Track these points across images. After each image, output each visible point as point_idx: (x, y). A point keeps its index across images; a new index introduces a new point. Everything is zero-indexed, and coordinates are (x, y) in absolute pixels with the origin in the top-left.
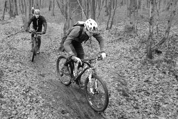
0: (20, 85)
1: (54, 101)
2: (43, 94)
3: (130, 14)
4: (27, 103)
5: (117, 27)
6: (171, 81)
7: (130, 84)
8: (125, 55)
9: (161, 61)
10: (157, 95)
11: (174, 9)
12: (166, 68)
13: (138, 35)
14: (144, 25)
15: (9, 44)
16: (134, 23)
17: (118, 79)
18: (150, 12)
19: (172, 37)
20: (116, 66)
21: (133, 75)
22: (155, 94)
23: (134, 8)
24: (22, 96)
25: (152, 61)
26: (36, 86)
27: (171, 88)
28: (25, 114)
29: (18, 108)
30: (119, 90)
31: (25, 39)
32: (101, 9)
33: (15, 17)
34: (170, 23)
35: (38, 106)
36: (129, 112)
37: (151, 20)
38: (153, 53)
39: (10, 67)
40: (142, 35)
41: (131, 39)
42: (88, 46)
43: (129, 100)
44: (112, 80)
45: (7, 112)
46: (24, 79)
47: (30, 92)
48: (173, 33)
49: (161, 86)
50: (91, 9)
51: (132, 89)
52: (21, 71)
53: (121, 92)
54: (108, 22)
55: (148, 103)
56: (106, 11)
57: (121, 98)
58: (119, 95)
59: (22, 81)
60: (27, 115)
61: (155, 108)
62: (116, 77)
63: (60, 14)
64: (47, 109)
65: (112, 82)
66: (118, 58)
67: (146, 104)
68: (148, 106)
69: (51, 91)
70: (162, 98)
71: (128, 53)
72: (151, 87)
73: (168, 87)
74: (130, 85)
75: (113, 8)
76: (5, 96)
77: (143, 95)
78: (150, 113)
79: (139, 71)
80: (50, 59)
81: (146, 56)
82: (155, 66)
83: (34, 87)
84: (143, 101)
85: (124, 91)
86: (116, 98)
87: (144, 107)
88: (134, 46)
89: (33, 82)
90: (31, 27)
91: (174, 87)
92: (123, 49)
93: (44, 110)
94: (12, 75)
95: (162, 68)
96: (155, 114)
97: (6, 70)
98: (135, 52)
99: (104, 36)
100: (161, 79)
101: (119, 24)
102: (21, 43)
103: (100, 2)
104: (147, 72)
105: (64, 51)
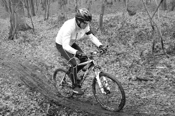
1: (11, 78)
3: (61, 7)
5: (52, 18)
12: (90, 42)
14: (72, 15)
16: (64, 14)
23: (63, 2)
32: (38, 5)
34: (89, 10)
42: (32, 33)
44: (54, 55)
50: (30, 5)
53: (62, 63)
54: (45, 14)
56: (42, 7)
58: (60, 66)
62: (57, 53)
63: (5, 11)
64: (6, 85)
65: (54, 57)
75: (48, 4)
85: (64, 62)
93: (3, 86)
95: (88, 43)
99: (44, 25)
100: (88, 50)
105: (12, 39)
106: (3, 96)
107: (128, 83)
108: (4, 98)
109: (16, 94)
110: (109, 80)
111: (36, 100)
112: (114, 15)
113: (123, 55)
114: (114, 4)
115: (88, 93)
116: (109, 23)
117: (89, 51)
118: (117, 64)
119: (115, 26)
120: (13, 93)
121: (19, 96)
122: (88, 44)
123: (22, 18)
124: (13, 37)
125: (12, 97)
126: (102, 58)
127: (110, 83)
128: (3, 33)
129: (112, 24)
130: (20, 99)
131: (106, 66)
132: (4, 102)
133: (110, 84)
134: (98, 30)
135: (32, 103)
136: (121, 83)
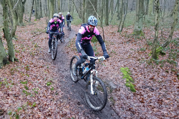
0: (43, 79)
2: (62, 87)
4: (49, 94)
6: (172, 80)
7: (137, 80)
8: (134, 55)
9: (165, 62)
10: (160, 92)
11: (176, 17)
13: (145, 37)
15: (34, 42)
17: (127, 76)
20: (125, 65)
21: (139, 72)
22: (159, 90)
24: (45, 89)
25: (157, 62)
27: (173, 85)
28: (46, 104)
29: (41, 99)
30: (127, 86)
33: (40, 19)
35: (57, 98)
36: (135, 105)
37: (156, 26)
38: (157, 54)
39: (35, 63)
40: (148, 37)
41: (139, 41)
43: (136, 95)
45: (31, 102)
46: (46, 73)
47: (51, 85)
48: (176, 37)
49: (164, 83)
51: (139, 85)
52: (44, 66)
55: (152, 98)
57: (129, 93)
59: (44, 75)
60: (48, 106)
61: (158, 103)
66: (127, 58)
67: (150, 99)
68: (152, 100)
69: (69, 85)
70: (165, 94)
71: (136, 53)
72: (155, 84)
73: (170, 85)
74: (137, 82)
76: (30, 88)
77: (148, 91)
78: (154, 107)
79: (145, 69)
80: (68, 56)
81: (151, 57)
82: (159, 66)
83: (55, 81)
84: (148, 96)
86: (124, 93)
87: (149, 101)
88: (141, 47)
89: (54, 76)
91: (176, 85)
92: (132, 50)
94: (36, 70)
96: (159, 108)
97: (31, 66)
101: (128, 27)
102: (44, 42)
103: (112, 8)
104: (152, 71)
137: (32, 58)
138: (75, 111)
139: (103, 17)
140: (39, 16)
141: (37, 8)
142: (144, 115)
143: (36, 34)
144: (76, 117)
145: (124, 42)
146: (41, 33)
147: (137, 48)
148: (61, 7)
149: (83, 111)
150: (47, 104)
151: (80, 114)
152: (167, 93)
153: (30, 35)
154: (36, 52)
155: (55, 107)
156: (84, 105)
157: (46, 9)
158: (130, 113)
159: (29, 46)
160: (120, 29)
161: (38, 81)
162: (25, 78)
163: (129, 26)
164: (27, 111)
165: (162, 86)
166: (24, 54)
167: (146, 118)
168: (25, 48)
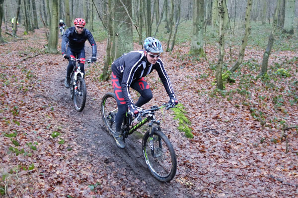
0: (44, 127)
1: (94, 147)
2: (79, 138)
3: (197, 31)
4: (56, 151)
5: (180, 49)
6: (244, 117)
7: (195, 122)
8: (190, 85)
9: (234, 93)
10: (227, 135)
12: (239, 101)
13: (207, 59)
14: (216, 47)
17: (180, 115)
18: (220, 30)
19: (249, 62)
21: (199, 110)
22: (226, 133)
23: (202, 23)
24: (48, 143)
25: (223, 93)
26: (68, 128)
28: (52, 166)
30: (181, 131)
31: (50, 63)
32: (160, 23)
33: (34, 32)
34: (244, 43)
35: (71, 155)
36: (193, 156)
37: (221, 39)
38: (223, 82)
39: (29, 103)
41: (198, 65)
43: (194, 142)
44: (172, 117)
45: (25, 164)
46: (50, 119)
47: (59, 136)
48: (250, 57)
49: (233, 123)
50: (146, 23)
51: (198, 128)
52: (45, 108)
53: (184, 133)
54: (169, 41)
55: (216, 145)
56: (166, 27)
57: (184, 140)
58: (180, 136)
59: (47, 122)
60: (55, 168)
61: (224, 150)
62: (178, 113)
64: (85, 159)
65: (172, 119)
66: (180, 90)
67: (214, 146)
68: (216, 148)
69: (89, 135)
70: (234, 138)
71: (193, 83)
72: (220, 125)
73: (242, 124)
74: (196, 124)
76: (22, 143)
77: (211, 135)
78: (219, 157)
79: (207, 105)
81: (216, 87)
82: (226, 99)
83: (65, 130)
84: (211, 142)
85: (187, 131)
86: (176, 141)
87: (212, 150)
88: (201, 73)
89: (63, 122)
90: (58, 47)
91: (248, 125)
92: (188, 78)
93: (80, 159)
94: (32, 114)
95: (235, 101)
96: (225, 158)
97: (22, 107)
98: (202, 81)
100: (233, 115)
102: (44, 70)
103: (158, 14)
104: (217, 106)
105: (107, 80)
106: (78, 176)
107: (295, 184)
108: (79, 179)
109: (98, 175)
110: (263, 174)
111: (130, 191)
112: (293, 55)
113: (296, 131)
114: (295, 34)
115: (220, 191)
116: (279, 70)
117: (236, 115)
118: (282, 147)
119: (290, 76)
120: (95, 174)
121: (104, 180)
122: (236, 103)
123: (127, 46)
124: (109, 77)
125: (92, 180)
126: (257, 132)
127: (263, 179)
128: (93, 67)
129: (284, 72)
130: (104, 186)
131: (262, 148)
132: (77, 186)
133: (262, 181)
134: (256, 80)
135: (122, 195)
136: (283, 183)
137: (22, 95)
138: (101, 173)
139: (143, 28)
140: (32, 26)
141: (27, 11)
142: (206, 169)
143: (28, 56)
144: (102, 182)
145: (177, 66)
146: (37, 54)
147: (194, 74)
148: (71, 11)
149: (114, 172)
150: (54, 166)
151: (109, 177)
152: (236, 136)
153: (17, 59)
154: (31, 86)
155: (68, 170)
156: (115, 162)
157: (45, 13)
158: (184, 169)
159: (15, 77)
160: (169, 47)
161: (35, 131)
162: (12, 128)
163: (183, 43)
164: (19, 179)
165: (230, 127)
166: (7, 90)
167: (207, 173)
168: (9, 80)
